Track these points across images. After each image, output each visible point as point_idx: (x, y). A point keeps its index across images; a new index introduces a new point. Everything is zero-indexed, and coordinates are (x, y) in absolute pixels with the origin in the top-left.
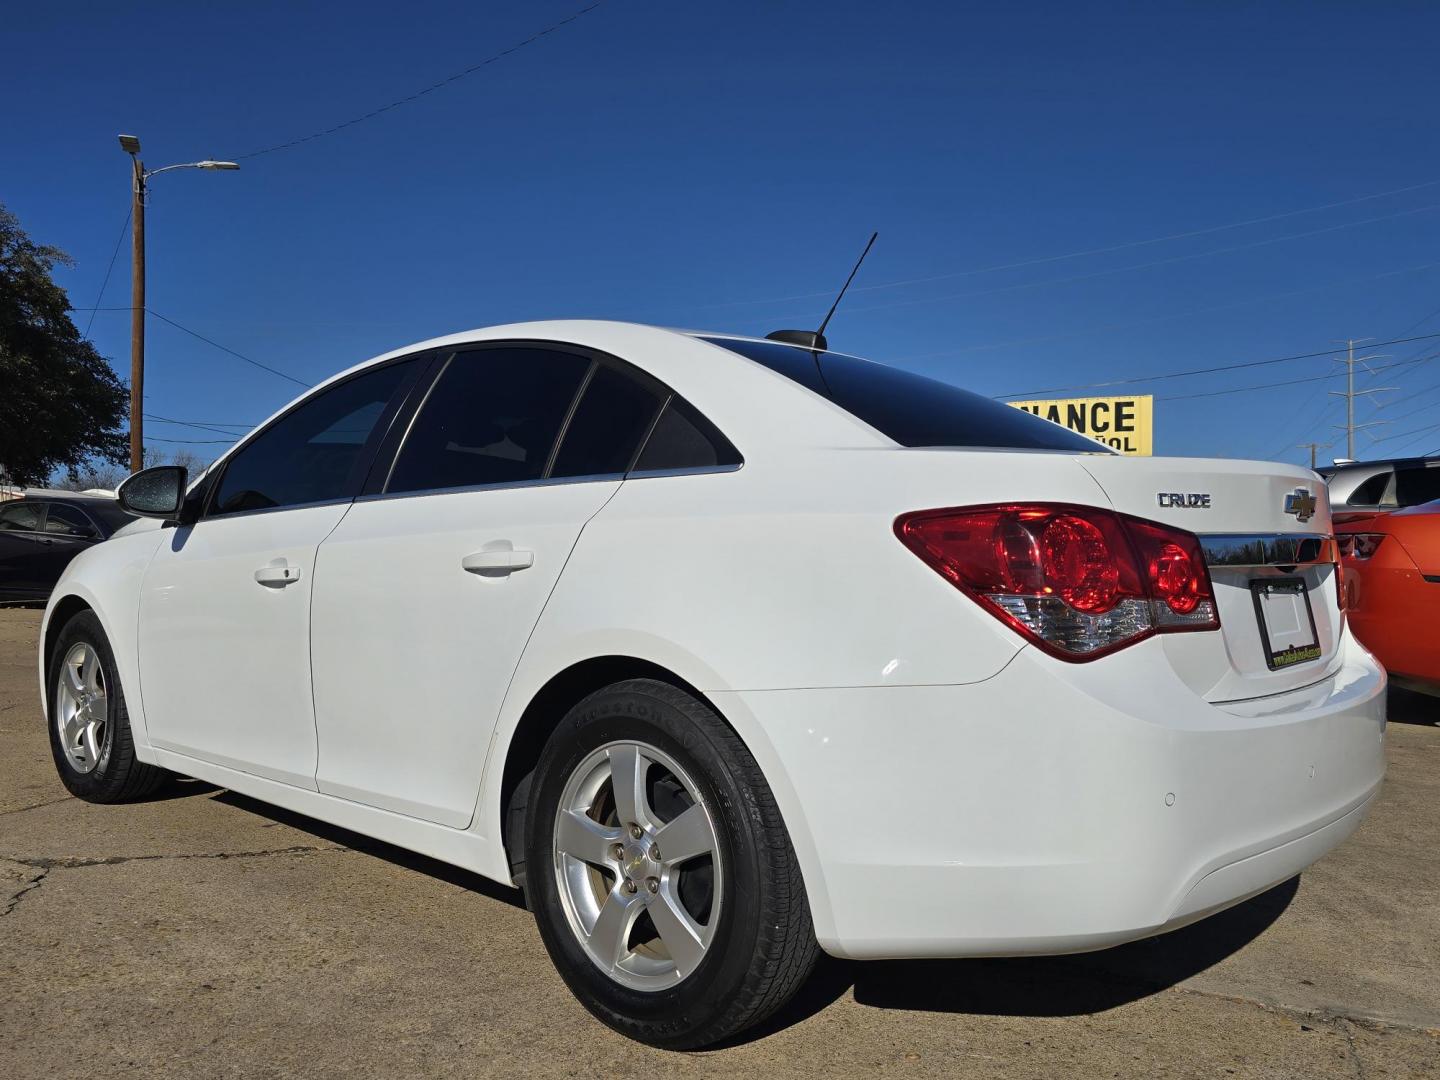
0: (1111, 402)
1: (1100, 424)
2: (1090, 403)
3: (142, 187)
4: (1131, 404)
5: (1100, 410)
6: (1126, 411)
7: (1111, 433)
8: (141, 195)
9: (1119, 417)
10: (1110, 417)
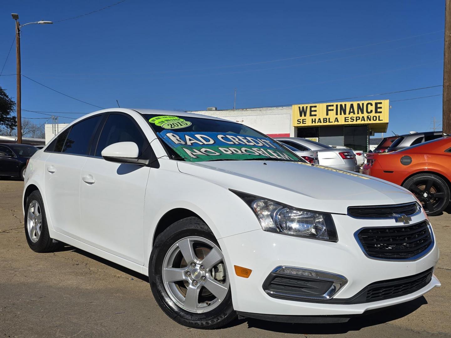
0: (373, 102)
1: (369, 111)
2: (365, 103)
3: (19, 31)
4: (381, 103)
5: (369, 105)
6: (379, 106)
7: (373, 114)
8: (19, 34)
9: (376, 108)
10: (373, 108)
